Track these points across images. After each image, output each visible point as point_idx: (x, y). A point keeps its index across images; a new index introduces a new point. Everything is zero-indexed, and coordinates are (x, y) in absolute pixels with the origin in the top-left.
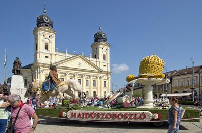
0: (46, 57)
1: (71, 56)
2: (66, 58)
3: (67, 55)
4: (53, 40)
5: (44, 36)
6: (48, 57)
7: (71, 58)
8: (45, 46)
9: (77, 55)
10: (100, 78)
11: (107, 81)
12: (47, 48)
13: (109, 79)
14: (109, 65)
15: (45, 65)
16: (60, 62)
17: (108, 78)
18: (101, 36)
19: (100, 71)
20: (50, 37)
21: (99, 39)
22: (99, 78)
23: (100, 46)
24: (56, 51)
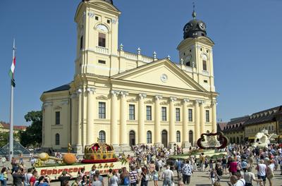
0: (100, 62)
1: (148, 61)
2: (140, 64)
3: (140, 58)
4: (115, 27)
5: (97, 18)
6: (104, 62)
7: (148, 64)
8: (100, 38)
9: (159, 60)
10: (200, 104)
11: (210, 110)
12: (102, 42)
13: (215, 106)
14: (212, 79)
15: (98, 79)
16: (127, 71)
17: (212, 105)
18: (198, 25)
19: (200, 90)
20: (108, 22)
21: (195, 31)
22: (197, 105)
23: (198, 45)
24: (119, 50)
